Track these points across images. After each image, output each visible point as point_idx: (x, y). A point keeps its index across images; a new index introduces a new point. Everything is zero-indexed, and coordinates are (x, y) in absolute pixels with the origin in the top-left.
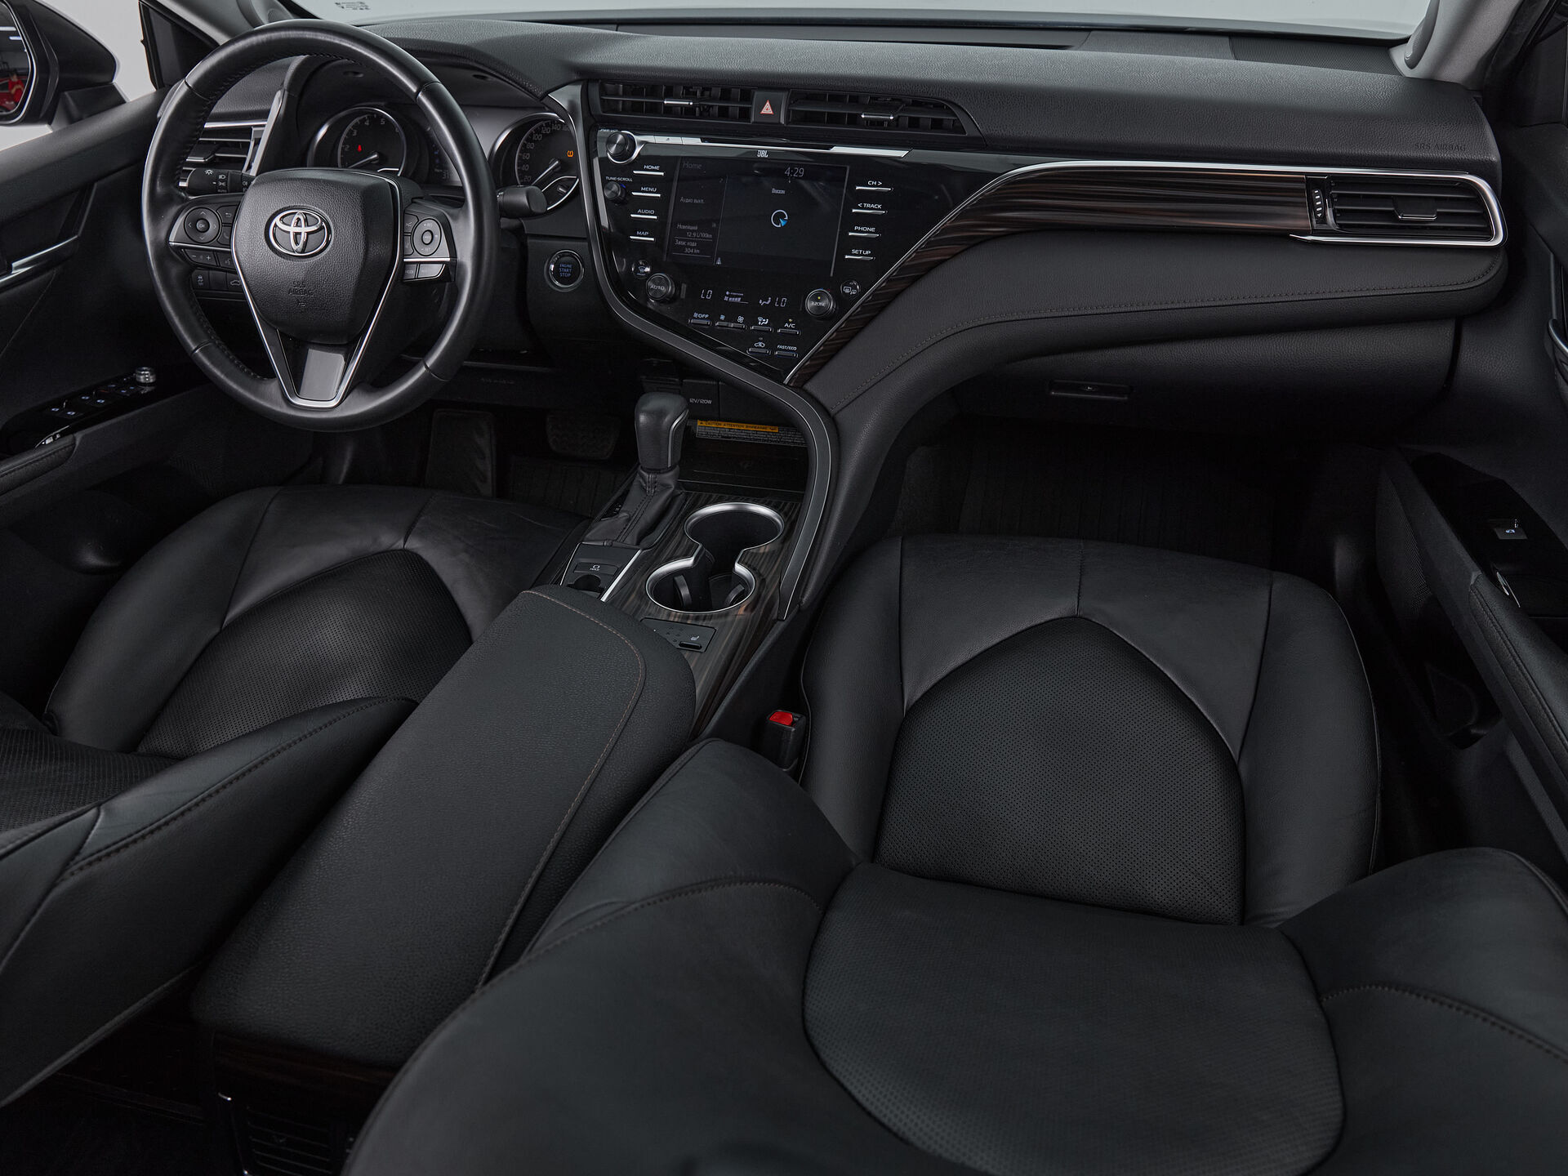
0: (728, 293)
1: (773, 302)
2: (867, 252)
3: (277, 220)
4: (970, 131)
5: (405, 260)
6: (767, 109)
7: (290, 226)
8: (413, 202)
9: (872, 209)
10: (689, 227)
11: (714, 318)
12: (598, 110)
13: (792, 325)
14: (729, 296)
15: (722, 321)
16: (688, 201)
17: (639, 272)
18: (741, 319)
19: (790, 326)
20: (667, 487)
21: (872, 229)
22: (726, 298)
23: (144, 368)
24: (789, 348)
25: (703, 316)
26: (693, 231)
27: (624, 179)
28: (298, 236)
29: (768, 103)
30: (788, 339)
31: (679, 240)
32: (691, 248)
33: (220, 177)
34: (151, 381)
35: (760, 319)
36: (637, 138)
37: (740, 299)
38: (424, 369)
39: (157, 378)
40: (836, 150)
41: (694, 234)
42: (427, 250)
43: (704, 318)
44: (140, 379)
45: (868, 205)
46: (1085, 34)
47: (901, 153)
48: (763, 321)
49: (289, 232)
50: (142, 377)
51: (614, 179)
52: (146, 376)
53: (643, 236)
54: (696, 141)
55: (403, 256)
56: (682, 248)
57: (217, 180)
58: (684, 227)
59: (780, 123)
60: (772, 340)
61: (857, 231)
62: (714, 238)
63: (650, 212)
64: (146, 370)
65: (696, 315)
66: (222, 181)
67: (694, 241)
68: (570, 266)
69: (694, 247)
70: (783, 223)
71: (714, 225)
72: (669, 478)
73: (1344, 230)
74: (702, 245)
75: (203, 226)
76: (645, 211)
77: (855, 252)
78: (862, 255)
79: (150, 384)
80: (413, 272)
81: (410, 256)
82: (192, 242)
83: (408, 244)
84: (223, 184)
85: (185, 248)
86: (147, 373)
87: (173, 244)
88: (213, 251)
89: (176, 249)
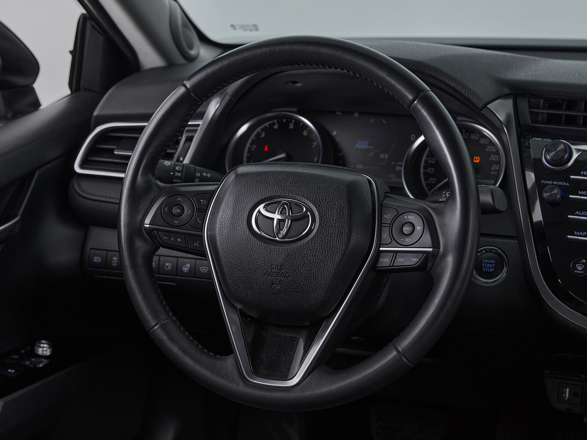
3: (261, 208)
5: (381, 249)
7: (275, 213)
8: (386, 196)
12: (527, 120)
17: (577, 270)
23: (43, 341)
27: (560, 183)
28: (281, 223)
33: (177, 168)
34: (48, 354)
36: (573, 147)
38: (394, 353)
39: (53, 352)
42: (408, 240)
44: (38, 351)
49: (273, 219)
50: (40, 350)
51: (550, 182)
52: (44, 349)
53: (581, 236)
55: (380, 245)
57: (174, 171)
64: (44, 344)
66: (178, 172)
68: (493, 262)
75: (179, 211)
76: (583, 213)
79: (46, 357)
80: (388, 260)
81: (387, 246)
82: (166, 225)
83: (386, 234)
84: (179, 174)
85: (158, 230)
86: (45, 345)
87: (148, 226)
88: (184, 234)
89: (149, 231)
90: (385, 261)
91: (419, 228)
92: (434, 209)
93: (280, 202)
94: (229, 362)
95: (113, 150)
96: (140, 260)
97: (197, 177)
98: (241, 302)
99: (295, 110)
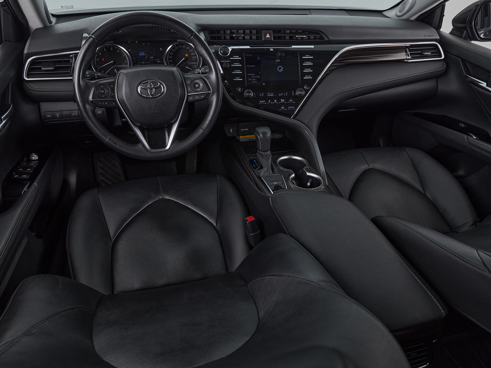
0: (268, 93)
1: (283, 94)
2: (310, 76)
3: (141, 85)
4: (326, 39)
6: (268, 36)
9: (309, 63)
10: (252, 74)
11: (267, 101)
12: (209, 39)
13: (292, 100)
14: (269, 94)
15: (269, 102)
16: (249, 66)
17: (239, 90)
18: (275, 101)
19: (291, 101)
20: (269, 155)
21: (310, 69)
22: (268, 95)
24: (292, 107)
25: (263, 101)
26: (253, 76)
27: (227, 61)
28: (151, 90)
29: (268, 34)
30: (291, 104)
31: (249, 79)
32: (254, 81)
33: (87, 73)
34: (37, 158)
35: (281, 100)
36: (229, 48)
37: (273, 95)
38: (202, 130)
39: (39, 157)
40: (293, 47)
41: (254, 76)
42: (198, 90)
43: (264, 102)
45: (307, 62)
46: (309, 11)
47: (313, 47)
48: (283, 101)
49: (147, 89)
50: (33, 158)
51: (224, 61)
52: (35, 157)
53: (238, 79)
54: (248, 47)
55: (188, 93)
56: (251, 81)
58: (250, 75)
59: (272, 40)
60: (286, 106)
61: (306, 70)
62: (261, 77)
63: (239, 71)
65: (261, 101)
67: (255, 79)
69: (255, 81)
70: (282, 70)
71: (260, 73)
72: (269, 153)
73: (413, 58)
74: (257, 79)
75: (103, 91)
76: (237, 71)
77: (306, 76)
78: (308, 77)
79: (37, 160)
80: (192, 98)
81: (191, 93)
82: (100, 98)
83: (189, 89)
84: (89, 76)
85: (95, 101)
86: (35, 156)
87: (92, 100)
88: (108, 100)
89: (91, 101)
90: (191, 98)
91: (201, 85)
92: (205, 77)
93: (148, 82)
94: (140, 146)
95: (41, 68)
96: (90, 114)
97: (96, 76)
98: (139, 123)
99: (113, 42)
